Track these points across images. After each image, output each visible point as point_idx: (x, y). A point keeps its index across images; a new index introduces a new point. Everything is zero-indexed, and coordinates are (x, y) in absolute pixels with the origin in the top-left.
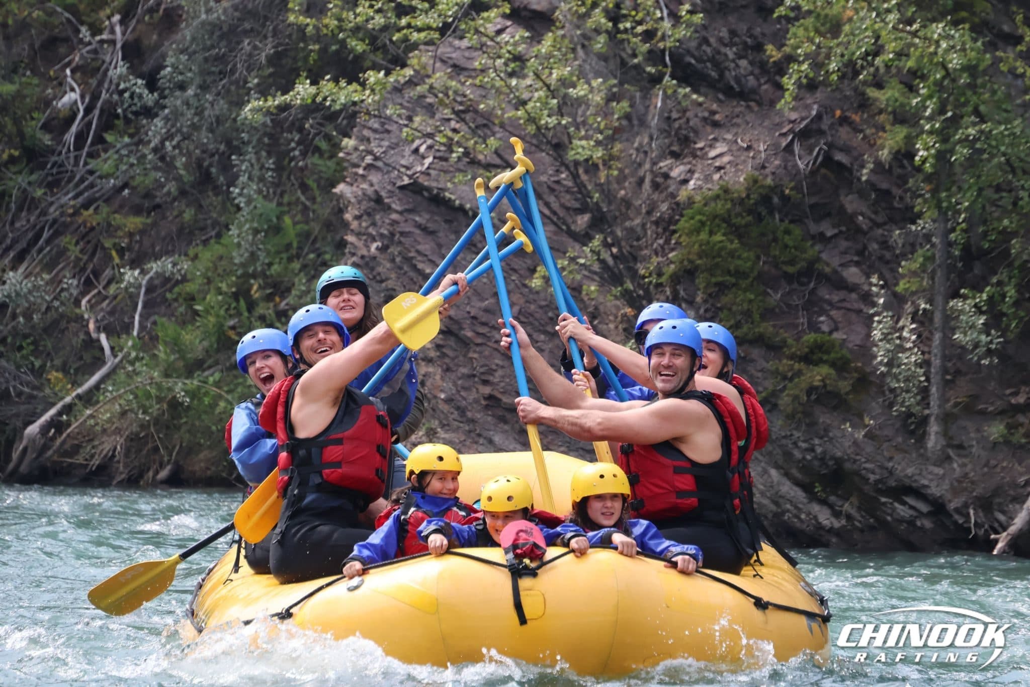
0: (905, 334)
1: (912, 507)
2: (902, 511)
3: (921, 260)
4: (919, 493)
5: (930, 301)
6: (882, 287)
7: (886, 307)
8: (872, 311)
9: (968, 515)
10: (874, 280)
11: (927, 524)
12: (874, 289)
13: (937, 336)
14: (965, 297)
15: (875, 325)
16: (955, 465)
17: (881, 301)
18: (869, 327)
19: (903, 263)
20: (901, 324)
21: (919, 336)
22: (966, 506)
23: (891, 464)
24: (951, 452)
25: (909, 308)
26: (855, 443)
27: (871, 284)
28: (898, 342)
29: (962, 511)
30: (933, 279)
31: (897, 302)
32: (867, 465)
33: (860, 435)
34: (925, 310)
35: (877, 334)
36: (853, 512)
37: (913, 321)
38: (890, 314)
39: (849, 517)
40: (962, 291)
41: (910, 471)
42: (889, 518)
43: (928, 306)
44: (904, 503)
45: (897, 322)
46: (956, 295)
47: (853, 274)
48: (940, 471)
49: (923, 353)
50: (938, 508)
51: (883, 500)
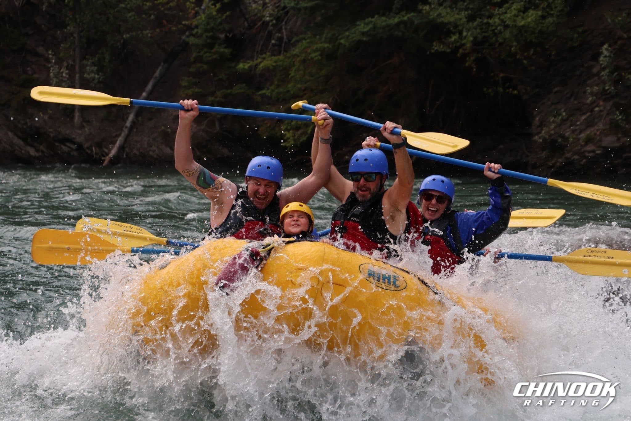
0: (64, 75)
1: (69, 147)
2: (65, 149)
3: (69, 43)
4: (72, 141)
5: (74, 61)
6: (53, 55)
7: (56, 63)
8: (49, 65)
9: (92, 150)
10: (50, 52)
11: (76, 154)
12: (50, 56)
13: (77, 76)
14: (88, 60)
15: (51, 71)
16: (86, 129)
17: (53, 61)
18: (49, 73)
19: (62, 45)
20: (62, 70)
21: (70, 75)
22: (91, 146)
23: (59, 129)
24: (85, 124)
25: (65, 64)
26: (45, 121)
27: (49, 54)
28: (61, 78)
29: (90, 148)
30: (74, 50)
31: (60, 62)
32: (51, 130)
33: (46, 117)
34: (72, 65)
35: (52, 74)
36: (44, 150)
37: (67, 69)
38: (57, 66)
39: (42, 152)
40: (87, 57)
41: (67, 132)
42: (59, 152)
43: (73, 63)
44: (65, 145)
45: (60, 69)
46: (84, 58)
47: (41, 50)
48: (80, 132)
49: (71, 82)
50: (80, 147)
51: (57, 144)
